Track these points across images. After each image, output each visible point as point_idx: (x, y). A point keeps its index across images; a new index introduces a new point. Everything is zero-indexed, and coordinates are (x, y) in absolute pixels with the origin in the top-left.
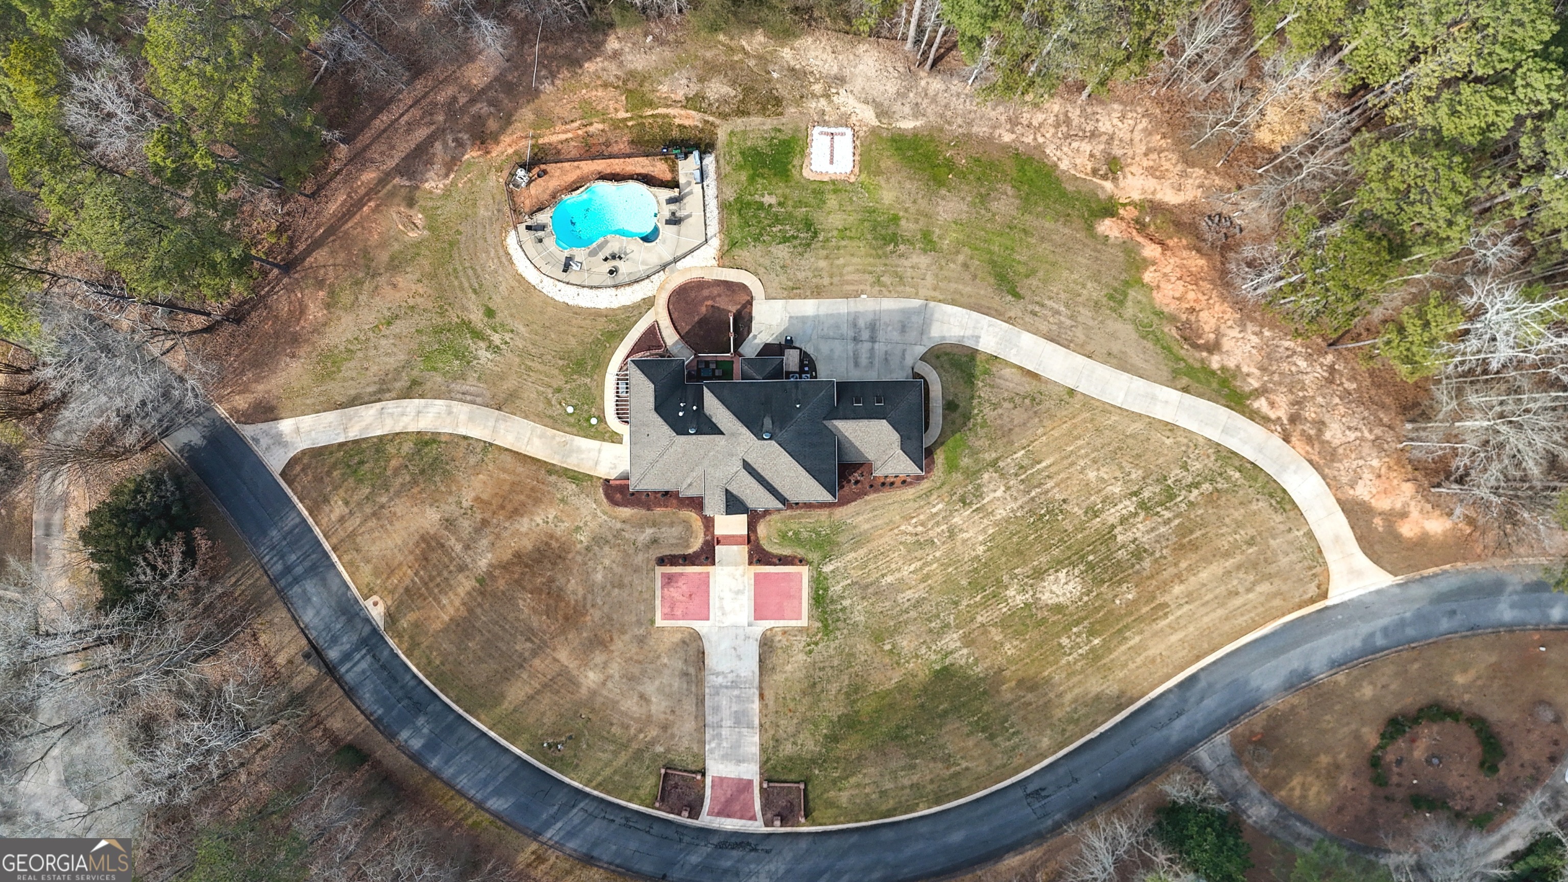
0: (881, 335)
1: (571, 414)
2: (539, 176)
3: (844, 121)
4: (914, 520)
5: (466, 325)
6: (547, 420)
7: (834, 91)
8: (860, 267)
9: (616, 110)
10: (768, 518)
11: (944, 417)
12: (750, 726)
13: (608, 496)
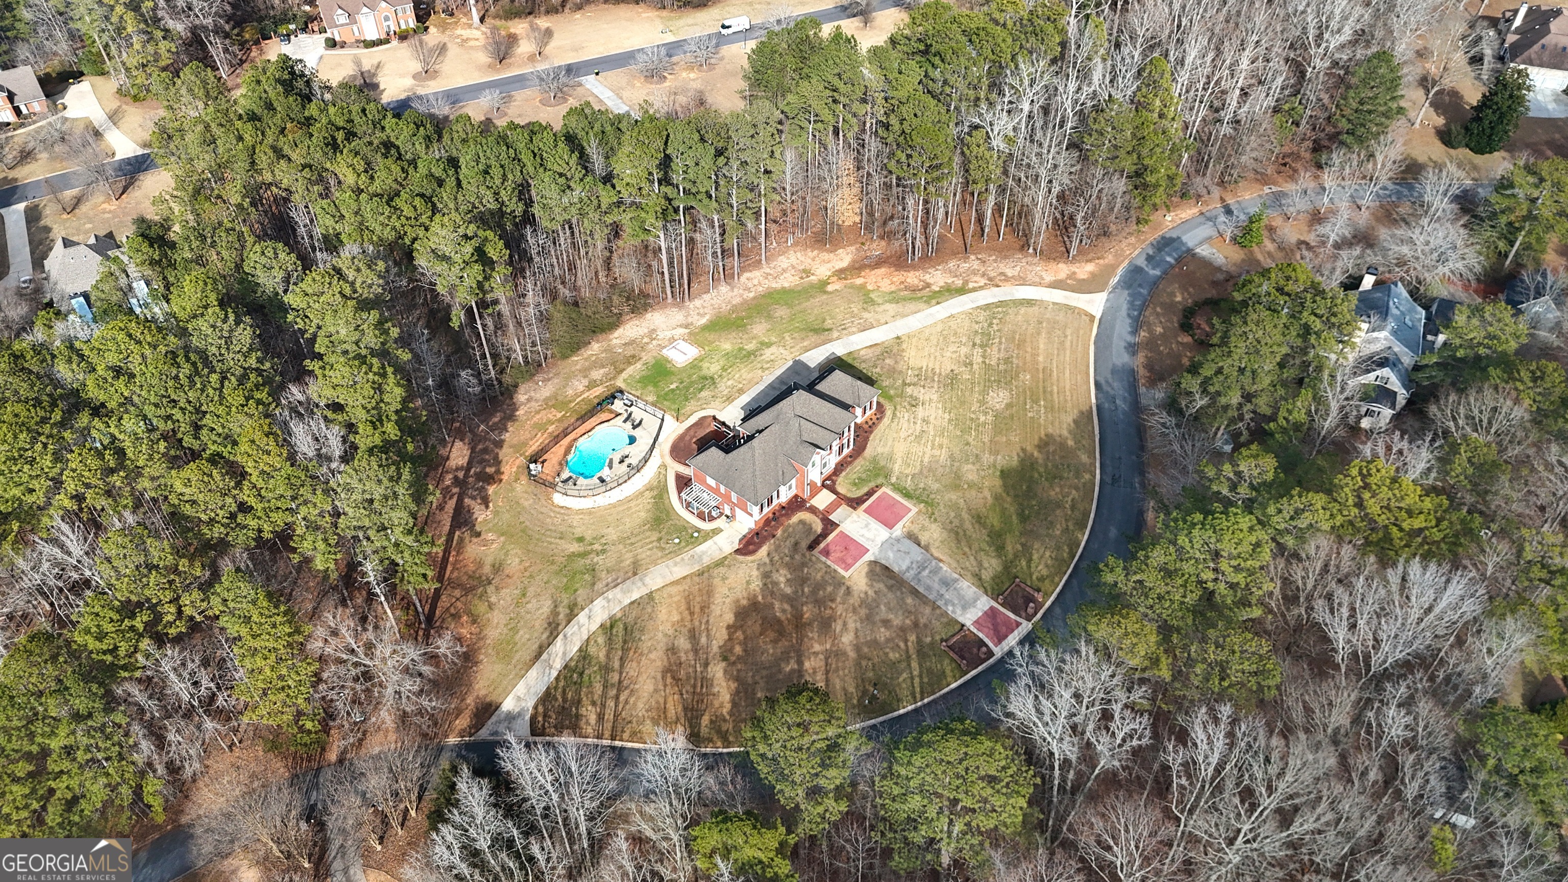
1: (680, 542)
3: (673, 340)
4: (903, 430)
5: (572, 556)
6: (669, 556)
7: (654, 336)
8: (749, 372)
9: (555, 416)
12: (956, 581)
13: (745, 554)
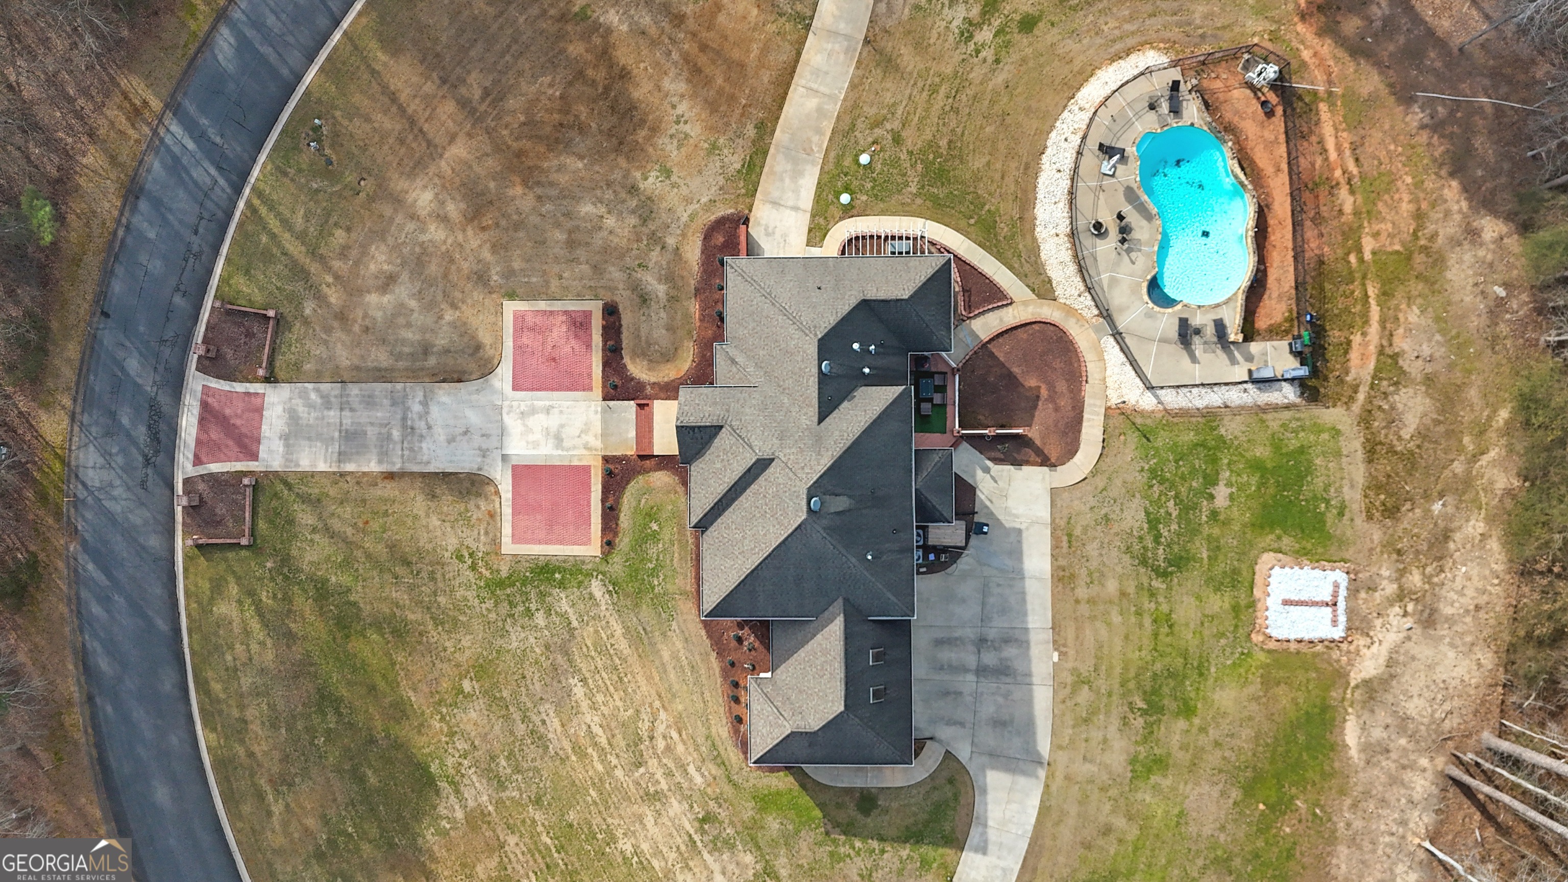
0: (988, 685)
1: (857, 162)
2: (1264, 104)
3: (1358, 624)
4: (675, 735)
6: (848, 120)
7: (1410, 607)
8: (1105, 650)
9: (1376, 235)
10: (680, 489)
11: (849, 791)
12: (342, 457)
13: (720, 223)
